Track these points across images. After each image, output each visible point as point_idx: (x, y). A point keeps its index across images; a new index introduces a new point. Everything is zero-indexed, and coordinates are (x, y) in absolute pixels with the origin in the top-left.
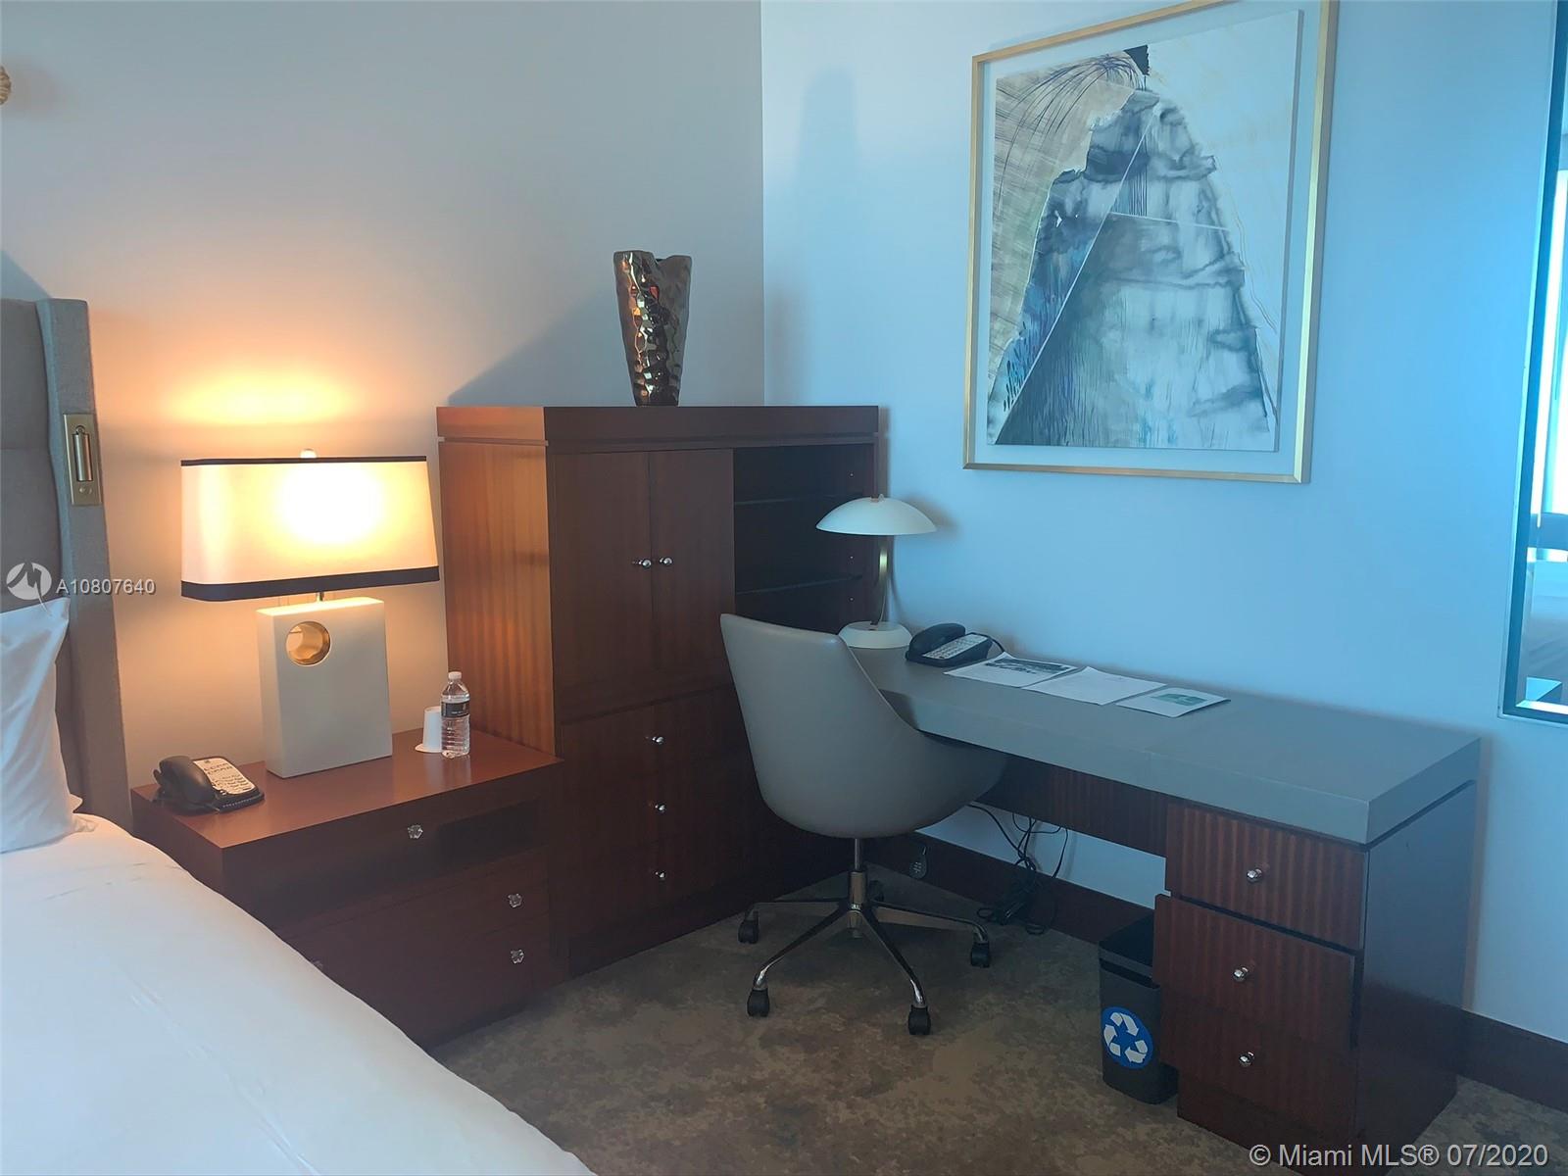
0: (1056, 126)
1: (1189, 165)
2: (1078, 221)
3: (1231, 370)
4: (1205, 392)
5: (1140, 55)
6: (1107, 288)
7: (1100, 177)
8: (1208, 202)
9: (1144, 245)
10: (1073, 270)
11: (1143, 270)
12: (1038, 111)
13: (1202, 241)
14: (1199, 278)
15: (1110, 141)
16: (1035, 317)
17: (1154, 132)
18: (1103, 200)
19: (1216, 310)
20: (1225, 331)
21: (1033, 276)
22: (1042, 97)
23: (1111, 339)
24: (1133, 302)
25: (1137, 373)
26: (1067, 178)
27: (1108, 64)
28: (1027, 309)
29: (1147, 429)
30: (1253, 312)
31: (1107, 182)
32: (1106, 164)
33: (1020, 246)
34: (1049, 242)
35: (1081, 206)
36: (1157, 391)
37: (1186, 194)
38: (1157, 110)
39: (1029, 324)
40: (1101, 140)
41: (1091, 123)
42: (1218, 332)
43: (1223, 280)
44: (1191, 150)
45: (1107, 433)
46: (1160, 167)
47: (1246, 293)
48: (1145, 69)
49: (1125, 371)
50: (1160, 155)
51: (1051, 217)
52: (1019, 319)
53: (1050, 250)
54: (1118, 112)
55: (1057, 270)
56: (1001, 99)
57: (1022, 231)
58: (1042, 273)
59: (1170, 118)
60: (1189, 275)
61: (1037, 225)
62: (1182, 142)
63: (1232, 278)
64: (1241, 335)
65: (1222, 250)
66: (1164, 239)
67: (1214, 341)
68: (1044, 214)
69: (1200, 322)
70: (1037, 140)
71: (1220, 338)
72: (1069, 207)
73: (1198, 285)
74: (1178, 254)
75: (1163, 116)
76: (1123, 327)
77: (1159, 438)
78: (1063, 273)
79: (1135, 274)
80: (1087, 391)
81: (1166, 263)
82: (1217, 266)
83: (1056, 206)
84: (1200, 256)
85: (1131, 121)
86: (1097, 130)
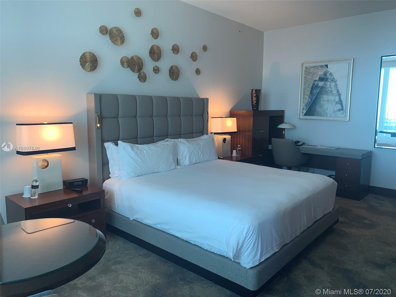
0: (314, 74)
1: (333, 80)
2: (317, 86)
3: (339, 107)
4: (335, 109)
5: (327, 66)
6: (321, 95)
8: (336, 85)
9: (327, 90)
10: (316, 93)
12: (311, 71)
13: (335, 90)
17: (329, 76)
18: (321, 84)
19: (337, 99)
21: (310, 93)
23: (322, 102)
24: (325, 97)
25: (326, 107)
26: (316, 80)
27: (322, 66)
28: (309, 97)
29: (327, 114)
30: (342, 99)
31: (321, 82)
32: (321, 79)
33: (308, 89)
35: (317, 84)
36: (328, 109)
37: (333, 84)
38: (329, 73)
39: (309, 100)
40: (321, 76)
41: (319, 73)
44: (334, 78)
45: (321, 114)
46: (329, 80)
47: (341, 97)
48: (327, 68)
49: (324, 106)
50: (329, 79)
51: (313, 86)
53: (313, 90)
54: (323, 73)
55: (314, 92)
56: (306, 69)
57: (308, 87)
59: (331, 74)
60: (334, 94)
61: (311, 86)
62: (333, 77)
63: (339, 95)
64: (340, 102)
65: (338, 91)
66: (330, 89)
67: (337, 103)
69: (335, 100)
70: (311, 75)
73: (335, 96)
74: (332, 92)
75: (330, 74)
76: (324, 101)
77: (329, 115)
79: (326, 94)
80: (318, 109)
81: (330, 92)
82: (337, 93)
83: (314, 84)
84: (335, 92)
85: (325, 74)
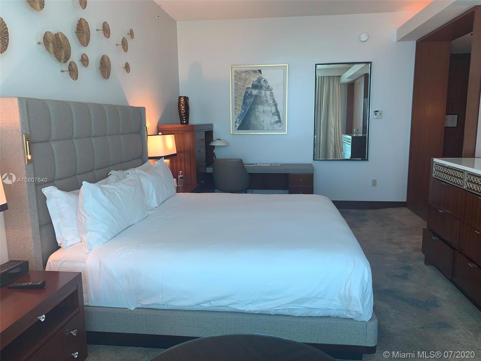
0: (246, 80)
1: (269, 88)
2: (251, 95)
3: (276, 118)
4: (272, 121)
5: (260, 71)
6: (256, 106)
7: (254, 89)
8: (272, 94)
9: (262, 100)
10: (250, 103)
11: (262, 103)
13: (271, 99)
14: (271, 105)
15: (256, 83)
16: (243, 110)
17: (263, 83)
18: (255, 92)
19: (274, 110)
20: (275, 113)
21: (243, 103)
22: (243, 75)
23: (257, 113)
24: (261, 108)
25: (262, 119)
26: (248, 88)
27: (255, 71)
28: (242, 108)
29: (263, 127)
30: (279, 110)
31: (255, 90)
32: (255, 87)
33: (240, 98)
34: (245, 98)
35: (251, 93)
36: (265, 121)
37: (268, 93)
39: (242, 110)
40: (254, 83)
41: (252, 80)
42: (274, 113)
43: (274, 105)
44: (269, 86)
45: (257, 128)
46: (264, 88)
47: (278, 107)
48: (261, 74)
49: (259, 118)
50: (264, 86)
51: (246, 94)
52: (241, 110)
54: (257, 79)
55: (247, 102)
56: (235, 74)
57: (241, 95)
58: (244, 102)
61: (243, 95)
62: (267, 85)
63: (276, 105)
64: (277, 113)
65: (274, 101)
66: (265, 99)
67: (273, 114)
68: (244, 93)
69: (271, 111)
70: (243, 81)
71: (274, 114)
72: (249, 93)
73: (271, 106)
74: (267, 101)
75: (264, 81)
76: (259, 111)
77: (266, 128)
78: (248, 103)
79: (261, 104)
80: (253, 121)
81: (265, 102)
82: (274, 103)
83: (246, 92)
84: (271, 102)
85: (259, 80)
86: (253, 81)
